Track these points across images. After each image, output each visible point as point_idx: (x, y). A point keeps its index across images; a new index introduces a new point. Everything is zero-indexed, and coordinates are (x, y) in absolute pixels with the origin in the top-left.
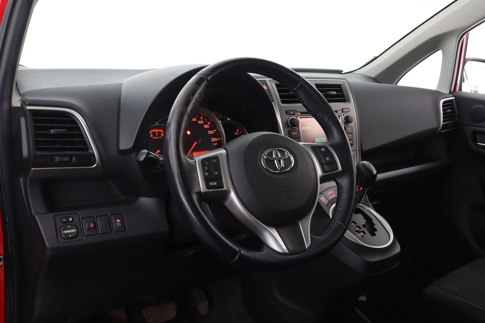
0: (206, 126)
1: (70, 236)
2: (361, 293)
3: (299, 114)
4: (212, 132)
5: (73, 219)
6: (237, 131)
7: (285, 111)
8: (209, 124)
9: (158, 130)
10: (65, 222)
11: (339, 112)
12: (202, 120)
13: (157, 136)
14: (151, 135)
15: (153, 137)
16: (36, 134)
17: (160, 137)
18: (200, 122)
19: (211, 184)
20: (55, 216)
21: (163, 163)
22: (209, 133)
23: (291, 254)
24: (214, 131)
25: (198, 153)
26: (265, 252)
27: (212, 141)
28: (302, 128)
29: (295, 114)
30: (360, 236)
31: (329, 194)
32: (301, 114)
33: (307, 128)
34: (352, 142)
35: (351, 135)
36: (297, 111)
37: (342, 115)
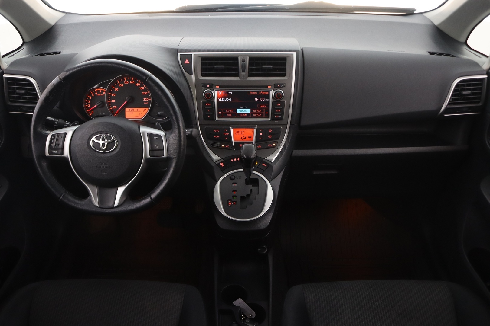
0: (141, 88)
4: (145, 93)
7: (201, 84)
9: (102, 89)
11: (270, 87)
12: (139, 83)
13: (99, 94)
14: (96, 92)
15: (97, 94)
16: (9, 92)
18: (137, 85)
19: (53, 152)
22: (143, 94)
24: (148, 92)
25: (130, 108)
27: (144, 100)
28: (221, 100)
29: (212, 87)
30: (230, 205)
31: (232, 160)
32: (219, 87)
33: (228, 99)
34: (280, 117)
35: (280, 110)
36: (215, 84)
37: (273, 90)
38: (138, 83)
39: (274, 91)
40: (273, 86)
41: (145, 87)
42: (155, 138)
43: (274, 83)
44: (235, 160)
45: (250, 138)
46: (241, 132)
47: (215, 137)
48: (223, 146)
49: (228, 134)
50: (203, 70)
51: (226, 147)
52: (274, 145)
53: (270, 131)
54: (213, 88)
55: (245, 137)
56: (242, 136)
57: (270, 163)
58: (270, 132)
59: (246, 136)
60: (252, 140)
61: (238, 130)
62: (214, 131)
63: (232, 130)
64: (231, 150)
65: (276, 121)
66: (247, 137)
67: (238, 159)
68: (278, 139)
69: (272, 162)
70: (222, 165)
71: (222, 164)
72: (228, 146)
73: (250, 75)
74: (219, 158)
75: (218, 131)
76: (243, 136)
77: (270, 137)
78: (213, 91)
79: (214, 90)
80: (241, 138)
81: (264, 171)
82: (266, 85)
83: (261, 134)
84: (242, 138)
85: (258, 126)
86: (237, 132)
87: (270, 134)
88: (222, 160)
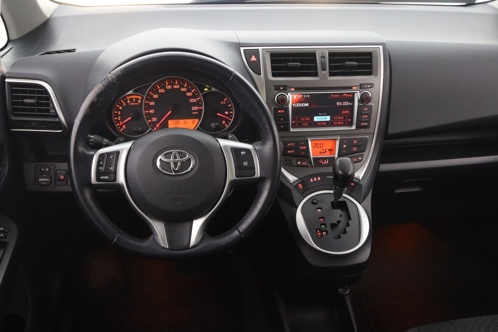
0: (189, 94)
1: (44, 184)
3: (293, 89)
4: (194, 100)
5: (49, 170)
6: (225, 100)
7: (272, 87)
8: (192, 92)
9: (136, 97)
10: (42, 172)
11: (355, 88)
12: (186, 87)
13: (133, 103)
14: (128, 101)
15: (130, 103)
17: (136, 104)
18: (183, 90)
19: (102, 178)
20: (36, 166)
22: (191, 101)
23: (170, 250)
24: (197, 99)
25: (174, 120)
27: (192, 109)
28: (296, 105)
29: (286, 90)
30: (319, 235)
31: (312, 180)
32: (295, 90)
33: (304, 105)
34: (367, 124)
35: (367, 116)
36: (289, 86)
37: (358, 92)
38: (184, 87)
39: (360, 93)
40: (359, 87)
42: (242, 153)
43: (360, 83)
44: (315, 179)
45: (331, 152)
46: (320, 144)
47: (289, 152)
48: (299, 163)
49: (305, 148)
50: (273, 68)
51: (303, 164)
52: (360, 158)
53: (355, 142)
54: (288, 91)
55: (324, 151)
56: (320, 150)
57: (358, 181)
58: (355, 144)
59: (326, 149)
60: (334, 154)
61: (316, 142)
62: (289, 144)
63: (310, 143)
64: (309, 167)
65: (361, 130)
66: (327, 151)
67: (319, 179)
68: (364, 151)
69: (360, 180)
70: (301, 187)
71: (300, 185)
72: (305, 163)
73: (331, 74)
74: (296, 179)
75: (293, 144)
76: (322, 150)
77: (355, 150)
78: (287, 95)
79: (289, 93)
80: (320, 153)
81: (352, 191)
82: (351, 85)
83: (345, 146)
84: (322, 152)
85: (340, 136)
86: (315, 145)
87: (354, 146)
88: (300, 181)
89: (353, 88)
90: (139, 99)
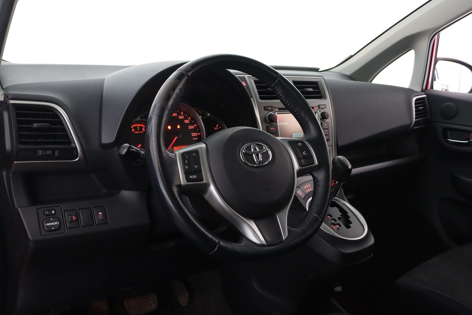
0: (186, 121)
1: (53, 228)
2: (337, 284)
3: (277, 109)
4: (192, 127)
5: (55, 212)
6: (217, 126)
7: (263, 107)
9: (140, 125)
10: (48, 215)
12: (183, 115)
13: (138, 131)
14: (133, 130)
15: (135, 131)
16: (18, 127)
17: (141, 132)
18: (180, 117)
19: (191, 177)
20: (38, 209)
21: (144, 157)
22: (189, 128)
23: (268, 245)
24: (194, 126)
25: (179, 147)
26: (244, 243)
27: (192, 135)
29: (273, 110)
32: (279, 110)
33: (285, 123)
35: (327, 131)
36: (275, 106)
38: (181, 115)
39: (320, 112)
40: (318, 107)
41: (189, 120)
42: (299, 144)
43: (318, 105)
67: (309, 185)
89: (315, 108)
90: (143, 127)
